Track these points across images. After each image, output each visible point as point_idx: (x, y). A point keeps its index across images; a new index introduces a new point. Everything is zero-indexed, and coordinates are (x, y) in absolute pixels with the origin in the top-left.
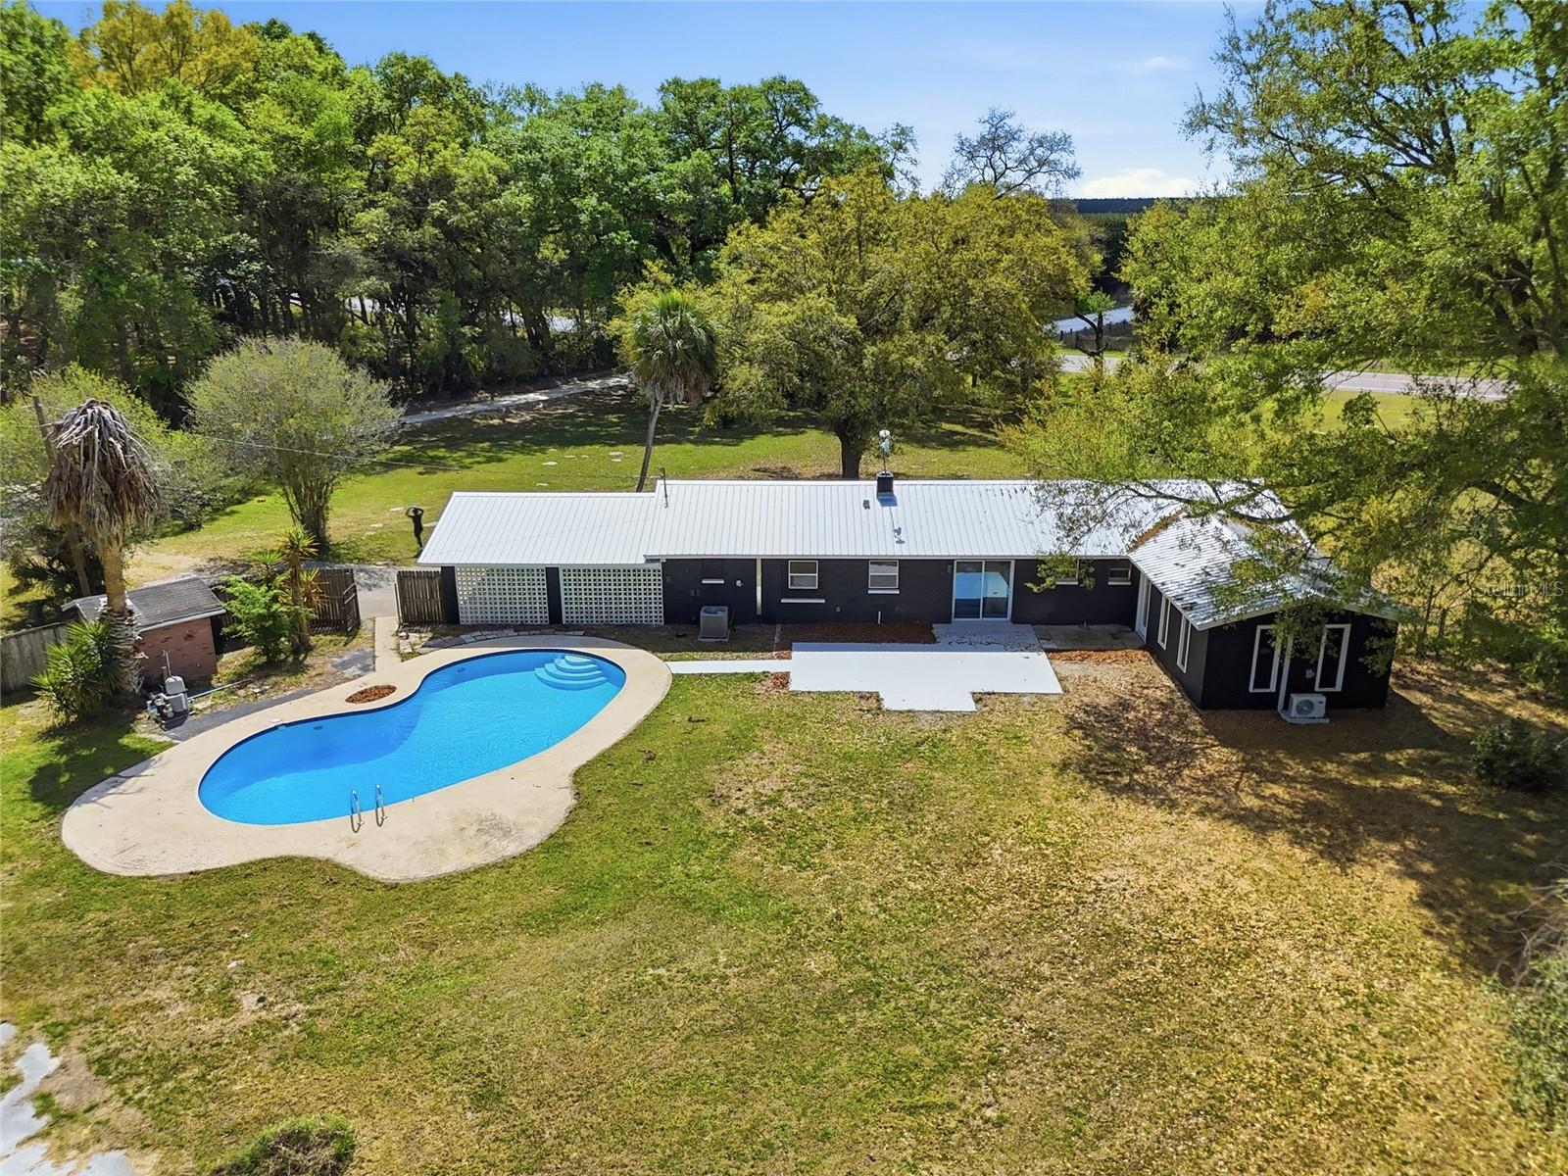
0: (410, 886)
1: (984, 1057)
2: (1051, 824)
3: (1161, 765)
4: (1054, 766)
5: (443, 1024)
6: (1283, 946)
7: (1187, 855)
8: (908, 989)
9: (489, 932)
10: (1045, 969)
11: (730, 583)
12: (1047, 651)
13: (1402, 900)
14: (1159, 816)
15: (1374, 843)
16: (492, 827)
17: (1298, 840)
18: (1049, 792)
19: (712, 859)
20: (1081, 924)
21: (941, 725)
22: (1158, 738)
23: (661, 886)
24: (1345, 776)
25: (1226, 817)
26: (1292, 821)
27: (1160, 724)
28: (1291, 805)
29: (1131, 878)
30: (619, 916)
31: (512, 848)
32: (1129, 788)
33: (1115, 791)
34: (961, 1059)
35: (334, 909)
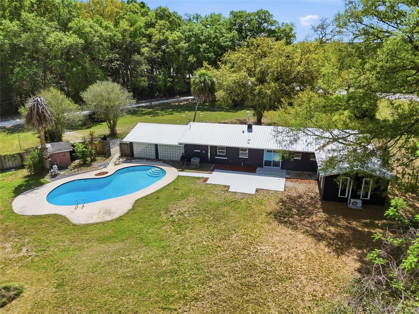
0: (79, 225)
1: (194, 297)
2: (255, 230)
3: (300, 216)
4: (267, 213)
5: (63, 264)
6: (303, 277)
7: (290, 245)
8: (185, 273)
9: (89, 241)
10: (226, 274)
11: (202, 152)
12: (286, 178)
13: (352, 269)
14: (290, 231)
15: (354, 249)
16: (108, 212)
17: (329, 245)
18: (261, 220)
19: (156, 228)
20: (245, 262)
21: (242, 197)
22: (305, 208)
23: (139, 234)
24: (357, 226)
25: (310, 235)
26: (331, 239)
27: (308, 204)
28: (333, 234)
29: (268, 250)
30: (123, 241)
31: (109, 218)
32: (286, 222)
33: (281, 222)
34: (186, 296)
35: (58, 229)
